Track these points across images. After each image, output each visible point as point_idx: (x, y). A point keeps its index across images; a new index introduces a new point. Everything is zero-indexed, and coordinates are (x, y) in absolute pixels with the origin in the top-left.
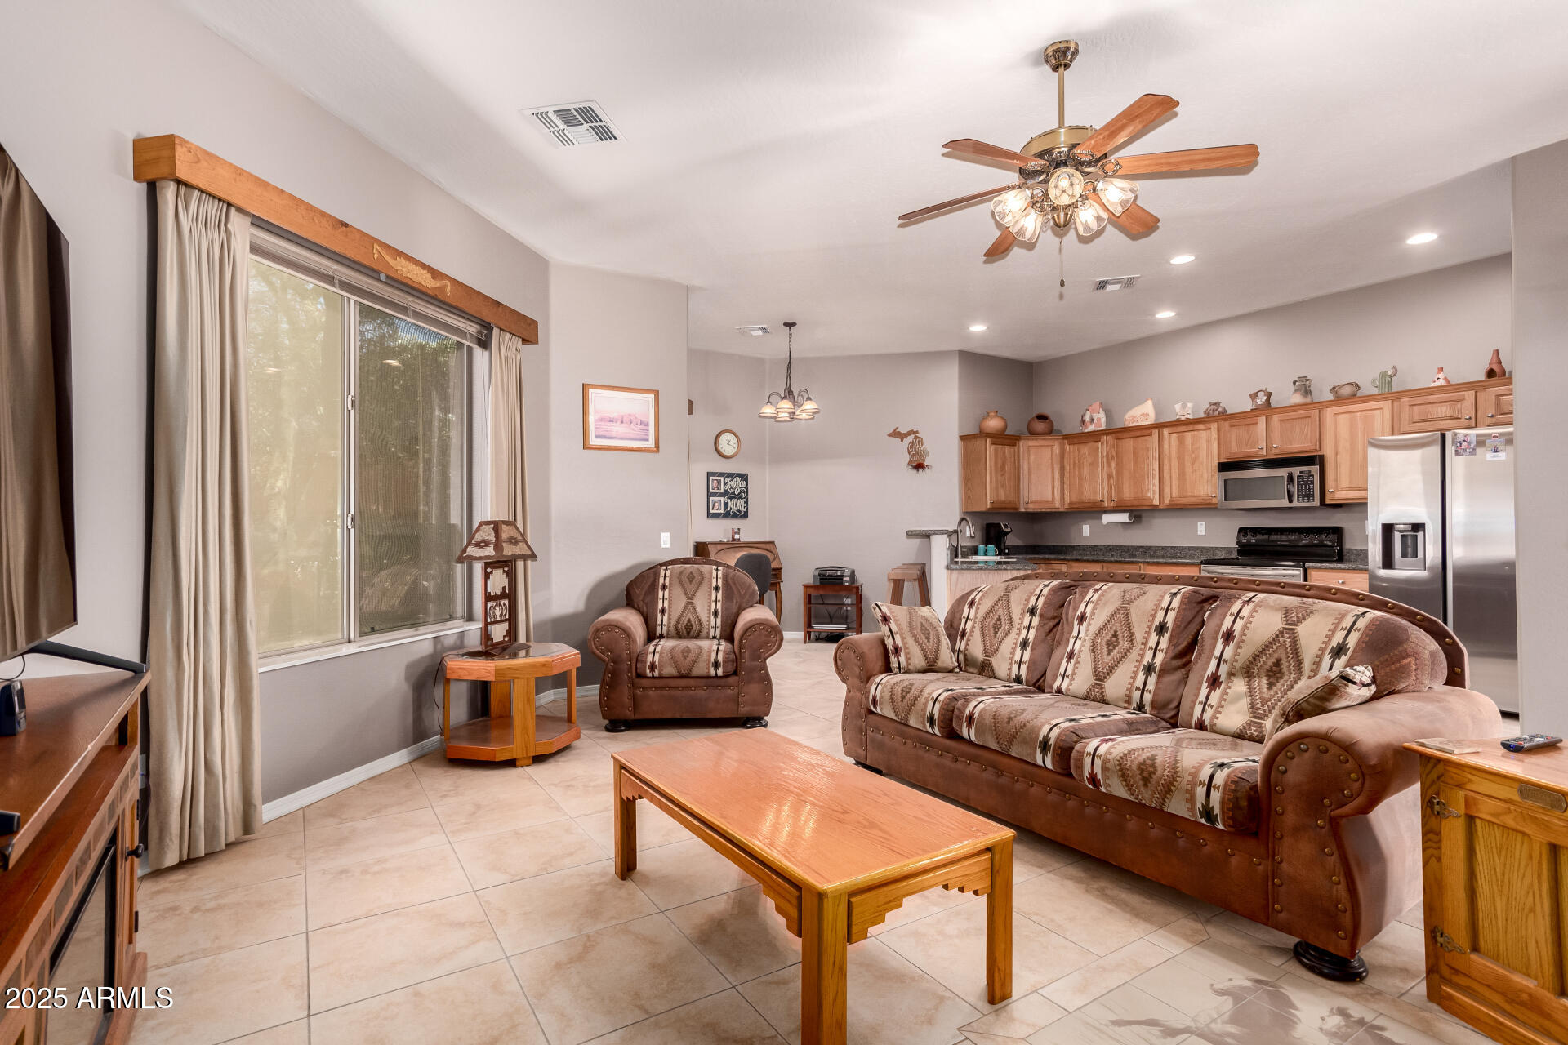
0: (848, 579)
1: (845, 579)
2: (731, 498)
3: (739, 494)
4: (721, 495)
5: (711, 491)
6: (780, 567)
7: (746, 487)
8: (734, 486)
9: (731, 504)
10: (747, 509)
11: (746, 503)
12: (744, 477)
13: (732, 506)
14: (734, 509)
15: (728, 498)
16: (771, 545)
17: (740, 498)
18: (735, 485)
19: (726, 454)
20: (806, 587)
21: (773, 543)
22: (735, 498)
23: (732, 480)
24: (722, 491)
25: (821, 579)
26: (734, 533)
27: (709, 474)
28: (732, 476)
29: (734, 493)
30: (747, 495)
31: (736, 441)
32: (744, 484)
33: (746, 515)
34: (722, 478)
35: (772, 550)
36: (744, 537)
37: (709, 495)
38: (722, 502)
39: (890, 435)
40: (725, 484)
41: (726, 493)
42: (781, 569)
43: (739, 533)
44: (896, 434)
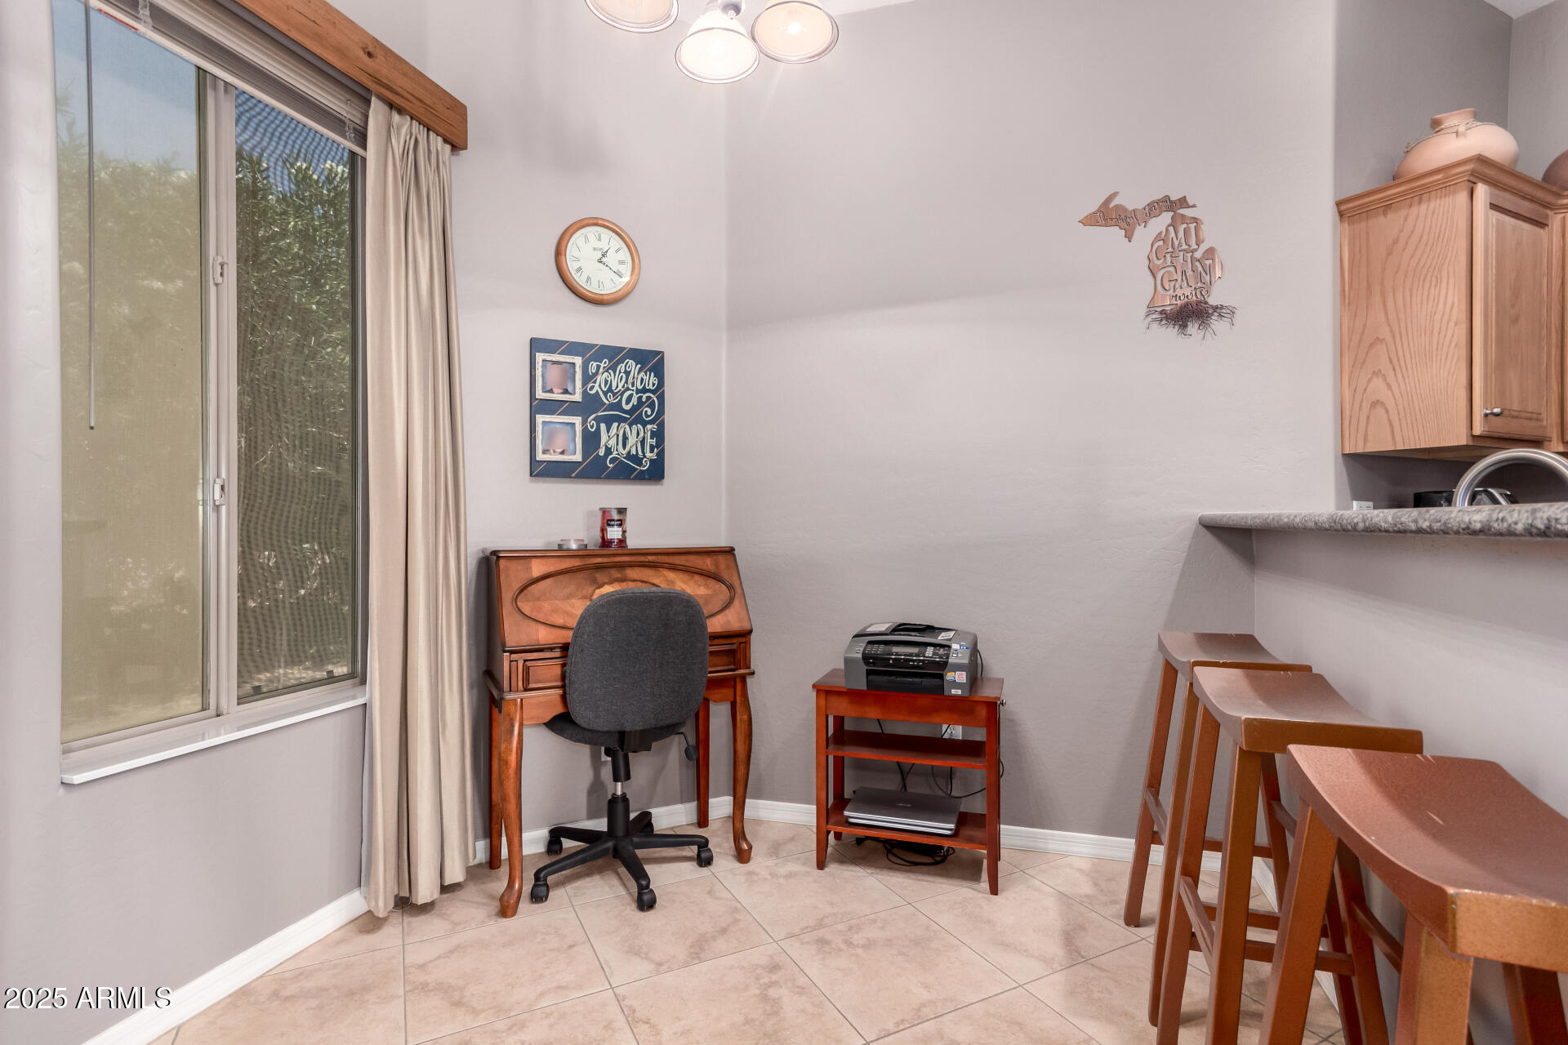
0: (961, 677)
1: (949, 676)
2: (608, 421)
3: (635, 408)
4: (571, 408)
5: (540, 394)
6: (746, 626)
7: (659, 389)
8: (617, 383)
9: (609, 438)
10: (661, 454)
11: (659, 435)
12: (652, 361)
13: (613, 442)
14: (620, 452)
15: (598, 420)
16: (721, 559)
17: (639, 420)
18: (626, 381)
19: (593, 288)
20: (824, 691)
21: (730, 551)
22: (620, 420)
23: (614, 368)
24: (577, 397)
25: (869, 673)
26: (607, 522)
27: (537, 345)
28: (614, 355)
29: (617, 406)
30: (661, 412)
31: (624, 254)
32: (651, 381)
33: (656, 473)
34: (578, 361)
35: (725, 575)
36: (640, 536)
37: (538, 407)
38: (579, 428)
39: (1090, 221)
40: (588, 378)
41: (589, 404)
42: (751, 631)
43: (621, 523)
44: (1109, 215)
